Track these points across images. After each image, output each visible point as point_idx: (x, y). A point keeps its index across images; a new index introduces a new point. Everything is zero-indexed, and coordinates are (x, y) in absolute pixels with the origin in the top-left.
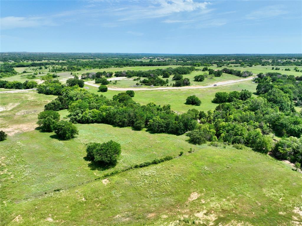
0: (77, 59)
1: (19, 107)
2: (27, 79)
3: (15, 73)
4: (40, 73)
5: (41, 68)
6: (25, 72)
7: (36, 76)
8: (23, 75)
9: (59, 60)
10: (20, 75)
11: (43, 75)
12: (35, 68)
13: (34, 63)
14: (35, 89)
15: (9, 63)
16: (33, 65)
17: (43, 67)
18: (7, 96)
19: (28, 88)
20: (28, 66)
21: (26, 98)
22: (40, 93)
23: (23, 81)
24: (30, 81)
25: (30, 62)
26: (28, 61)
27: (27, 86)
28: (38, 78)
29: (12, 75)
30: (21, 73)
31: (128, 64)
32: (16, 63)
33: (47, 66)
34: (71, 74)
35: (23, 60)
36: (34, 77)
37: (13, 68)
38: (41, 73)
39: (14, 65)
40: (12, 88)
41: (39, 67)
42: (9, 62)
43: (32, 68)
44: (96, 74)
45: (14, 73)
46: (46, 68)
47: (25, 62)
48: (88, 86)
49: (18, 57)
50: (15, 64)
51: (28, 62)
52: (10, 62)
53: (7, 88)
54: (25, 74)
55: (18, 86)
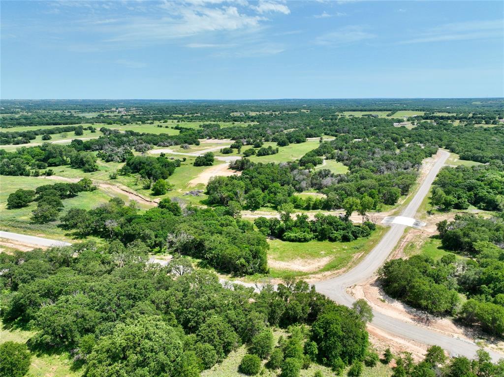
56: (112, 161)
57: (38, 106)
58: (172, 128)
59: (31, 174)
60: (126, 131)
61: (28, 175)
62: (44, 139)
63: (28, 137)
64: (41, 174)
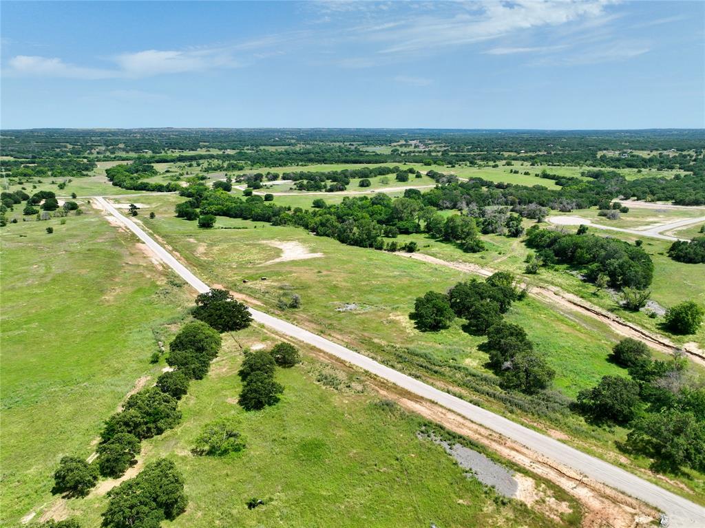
0: (261, 145)
1: (162, 205)
2: (170, 182)
3: (155, 173)
4: (187, 174)
5: (190, 166)
6: (167, 171)
7: (181, 177)
8: (165, 176)
9: (226, 149)
10: (162, 176)
11: (191, 176)
12: (182, 164)
13: (182, 156)
14: (177, 192)
15: (144, 154)
16: (181, 159)
17: (194, 163)
18: (150, 198)
19: (170, 191)
20: (173, 161)
21: (168, 199)
22: (181, 195)
23: (165, 184)
24: (173, 183)
25: (177, 154)
26: (174, 150)
27: (169, 189)
28: (182, 180)
29: (151, 176)
30: (163, 174)
31: (325, 160)
32: (154, 155)
33: (201, 161)
34: (226, 175)
35: (166, 149)
36: (178, 179)
37: (152, 164)
38: (189, 173)
39: (153, 160)
40: (153, 190)
41: (189, 163)
42: (143, 152)
43: (179, 164)
44: (255, 175)
45: (153, 173)
46: (199, 165)
47: (169, 153)
48: (236, 189)
49: (157, 141)
50: (154, 157)
51: (173, 152)
52: (146, 152)
53: (148, 190)
54: (168, 174)
55: (160, 188)
56: (493, 232)
57: (311, 135)
58: (537, 175)
59: (385, 247)
60: (471, 179)
61: (380, 248)
62: (363, 185)
63: (340, 182)
64: (399, 248)
